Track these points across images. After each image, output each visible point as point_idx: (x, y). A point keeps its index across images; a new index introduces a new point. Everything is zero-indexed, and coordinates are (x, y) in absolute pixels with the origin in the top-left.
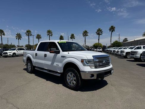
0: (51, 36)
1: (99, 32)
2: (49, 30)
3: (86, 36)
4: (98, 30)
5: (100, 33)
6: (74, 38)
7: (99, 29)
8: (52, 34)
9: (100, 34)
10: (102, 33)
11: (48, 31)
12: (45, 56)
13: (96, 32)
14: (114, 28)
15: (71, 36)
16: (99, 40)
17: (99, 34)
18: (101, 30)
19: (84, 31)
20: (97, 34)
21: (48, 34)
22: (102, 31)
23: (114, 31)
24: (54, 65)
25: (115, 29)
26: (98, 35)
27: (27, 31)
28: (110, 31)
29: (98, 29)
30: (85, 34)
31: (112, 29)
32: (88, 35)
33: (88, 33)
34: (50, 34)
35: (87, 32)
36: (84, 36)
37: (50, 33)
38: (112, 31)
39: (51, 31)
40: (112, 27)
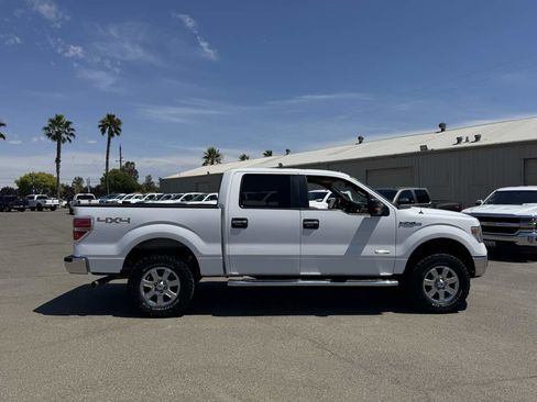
1: (59, 131)
4: (51, 121)
5: (64, 135)
9: (65, 140)
10: (72, 135)
12: (305, 226)
13: (45, 128)
14: (119, 122)
16: (58, 161)
17: (57, 138)
18: (68, 123)
20: (49, 135)
22: (71, 126)
23: (118, 134)
24: (363, 254)
25: (122, 127)
26: (56, 143)
28: (103, 132)
29: (54, 117)
31: (111, 126)
38: (111, 135)
40: (110, 117)
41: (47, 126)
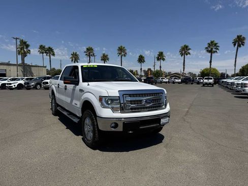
0: (125, 56)
1: (212, 48)
2: (121, 47)
3: (187, 55)
4: (209, 44)
5: (214, 50)
6: (164, 60)
7: (212, 42)
8: (126, 53)
9: (215, 52)
10: (217, 49)
11: (119, 48)
13: (206, 48)
14: (244, 38)
15: (158, 55)
16: (211, 62)
17: (211, 52)
18: (216, 44)
19: (183, 45)
20: (207, 51)
21: (120, 54)
22: (218, 45)
23: (243, 45)
24: (73, 104)
25: (245, 41)
26: (210, 54)
27: (87, 49)
28: (235, 45)
29: (210, 42)
30: (185, 51)
31: (239, 41)
32: (190, 54)
33: (190, 49)
34: (123, 53)
35: (188, 48)
36: (182, 56)
37: (122, 51)
38: (239, 46)
39: (124, 48)
40: (239, 37)
41: (207, 46)
